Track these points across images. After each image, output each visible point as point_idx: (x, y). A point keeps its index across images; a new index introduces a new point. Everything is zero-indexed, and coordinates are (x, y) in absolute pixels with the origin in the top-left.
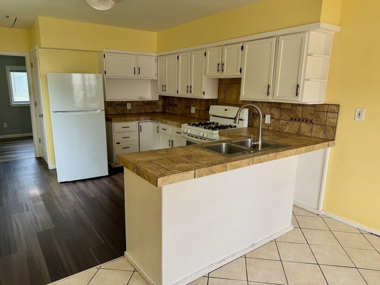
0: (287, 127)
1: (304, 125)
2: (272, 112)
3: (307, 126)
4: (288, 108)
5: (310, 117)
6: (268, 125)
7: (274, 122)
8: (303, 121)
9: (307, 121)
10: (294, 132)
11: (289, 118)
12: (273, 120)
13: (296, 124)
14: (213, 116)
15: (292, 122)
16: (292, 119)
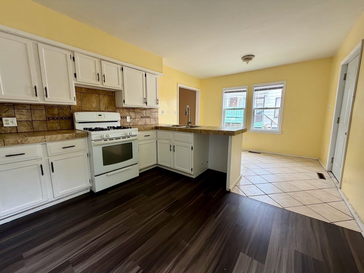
0: (140, 122)
1: (147, 119)
2: (130, 115)
3: (149, 120)
4: (139, 111)
5: (149, 115)
6: (129, 123)
7: (132, 120)
8: (146, 117)
9: (148, 117)
10: (143, 124)
11: (140, 117)
12: (132, 119)
13: (144, 119)
14: (80, 123)
15: (142, 119)
16: (141, 117)
